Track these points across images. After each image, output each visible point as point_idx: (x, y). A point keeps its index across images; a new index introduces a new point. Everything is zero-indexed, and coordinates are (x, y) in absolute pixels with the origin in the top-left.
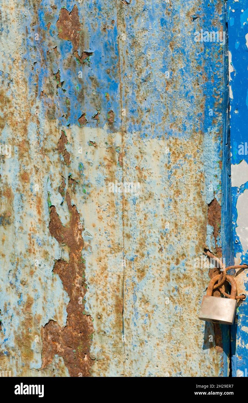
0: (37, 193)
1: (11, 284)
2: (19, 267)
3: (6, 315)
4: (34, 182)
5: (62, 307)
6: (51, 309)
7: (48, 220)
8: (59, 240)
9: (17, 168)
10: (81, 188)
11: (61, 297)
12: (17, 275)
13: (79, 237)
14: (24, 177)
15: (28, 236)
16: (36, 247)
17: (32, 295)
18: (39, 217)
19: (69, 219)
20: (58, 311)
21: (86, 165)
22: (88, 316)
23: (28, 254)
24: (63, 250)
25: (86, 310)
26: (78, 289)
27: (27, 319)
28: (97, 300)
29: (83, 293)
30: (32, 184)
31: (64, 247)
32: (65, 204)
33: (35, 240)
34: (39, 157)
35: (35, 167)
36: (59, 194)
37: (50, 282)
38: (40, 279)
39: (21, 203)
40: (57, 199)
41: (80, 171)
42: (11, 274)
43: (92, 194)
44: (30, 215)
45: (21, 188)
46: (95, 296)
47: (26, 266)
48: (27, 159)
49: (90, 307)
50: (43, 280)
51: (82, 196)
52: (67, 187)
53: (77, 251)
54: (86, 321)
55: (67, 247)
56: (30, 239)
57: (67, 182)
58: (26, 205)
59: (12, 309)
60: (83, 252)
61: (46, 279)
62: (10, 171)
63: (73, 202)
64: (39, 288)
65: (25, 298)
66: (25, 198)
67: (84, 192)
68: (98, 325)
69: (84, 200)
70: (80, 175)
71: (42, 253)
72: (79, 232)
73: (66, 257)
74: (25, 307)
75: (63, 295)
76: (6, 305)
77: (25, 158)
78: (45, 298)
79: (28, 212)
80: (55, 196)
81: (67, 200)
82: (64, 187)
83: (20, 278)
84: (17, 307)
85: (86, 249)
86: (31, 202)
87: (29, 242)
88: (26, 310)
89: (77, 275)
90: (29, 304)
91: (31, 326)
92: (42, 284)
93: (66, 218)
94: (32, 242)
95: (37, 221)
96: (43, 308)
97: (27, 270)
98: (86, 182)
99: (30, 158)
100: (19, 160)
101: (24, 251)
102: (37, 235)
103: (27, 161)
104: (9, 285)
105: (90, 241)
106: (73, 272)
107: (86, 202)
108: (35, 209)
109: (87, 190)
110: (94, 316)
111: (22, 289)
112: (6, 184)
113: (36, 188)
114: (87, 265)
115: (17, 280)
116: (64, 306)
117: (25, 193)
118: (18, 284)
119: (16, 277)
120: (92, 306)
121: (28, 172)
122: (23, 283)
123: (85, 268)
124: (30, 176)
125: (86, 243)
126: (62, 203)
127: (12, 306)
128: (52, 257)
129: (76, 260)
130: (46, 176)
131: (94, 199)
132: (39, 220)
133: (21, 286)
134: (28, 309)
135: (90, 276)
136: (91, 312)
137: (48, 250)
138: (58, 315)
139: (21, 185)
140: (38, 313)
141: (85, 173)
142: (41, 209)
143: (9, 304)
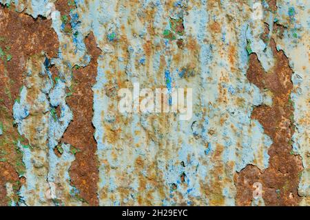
0: (230, 43)
1: (195, 135)
2: (206, 117)
3: (189, 166)
4: (226, 31)
5: (262, 151)
6: (249, 154)
7: (245, 68)
8: (261, 86)
9: (206, 19)
10: (290, 33)
11: (261, 141)
12: (204, 125)
13: (286, 80)
14: (214, 27)
15: (218, 86)
16: (228, 95)
17: (222, 143)
18: (231, 66)
19: (272, 64)
20: (257, 155)
21: (297, 9)
22: (295, 156)
23: (217, 103)
24: (265, 96)
25: (294, 150)
26: (284, 132)
27: (217, 167)
28: (306, 139)
29: (290, 134)
30: (224, 34)
31: (266, 93)
32: (269, 50)
33: (227, 89)
34: (235, 5)
35: (227, 16)
36: (261, 41)
37: (246, 128)
38: (232, 127)
39: (210, 54)
40: (258, 46)
41: (290, 16)
42: (195, 125)
43: (303, 38)
44: (221, 64)
45: (210, 39)
46: (304, 136)
47: (215, 115)
48: (218, 8)
49: (299, 147)
50: (235, 127)
51: (292, 40)
52: (270, 34)
53: (283, 95)
54: (294, 161)
55: (270, 92)
56: (220, 89)
57: (271, 28)
58: (216, 55)
59: (197, 160)
60: (292, 95)
61: (241, 125)
62: (195, 22)
63: (279, 47)
64: (230, 134)
65: (213, 147)
66: (214, 48)
67: (295, 36)
68: (307, 163)
69: (294, 44)
70: (291, 20)
71: (234, 101)
72: (287, 76)
73: (269, 101)
74: (214, 155)
75: (263, 139)
76: (189, 156)
77: (214, 9)
78: (239, 144)
79: (219, 62)
80: (256, 43)
81: (271, 46)
82: (267, 33)
83: (207, 128)
84: (204, 156)
85: (294, 91)
86: (222, 51)
87: (219, 91)
88: (215, 158)
89: (283, 117)
90: (219, 152)
91: (222, 173)
92: (235, 131)
93: (269, 64)
94: (223, 91)
95: (229, 69)
96: (237, 154)
97: (217, 119)
98: (298, 26)
99: (221, 8)
100: (207, 10)
101: (213, 101)
102: (230, 83)
103: (217, 11)
104: (192, 136)
105: (299, 84)
106: (278, 115)
107: (296, 46)
108: (227, 58)
109: (298, 34)
110: (303, 155)
111: (209, 138)
112: (190, 36)
113: (229, 37)
114: (296, 106)
115: (203, 130)
116: (264, 150)
117: (215, 44)
118: (205, 134)
119: (202, 127)
120: (301, 145)
121: (219, 22)
122: (211, 133)
123: (293, 110)
124: (221, 25)
125: (295, 86)
126: (265, 49)
127: (197, 156)
128: (249, 103)
129: (282, 103)
130: (245, 24)
131: (305, 41)
132: (232, 68)
133: (209, 135)
134: (217, 157)
135: (299, 118)
136: (299, 151)
137: (243, 97)
138: (257, 159)
139: (210, 36)
140: (230, 160)
141: (296, 18)
142: (234, 58)
143: (193, 155)
